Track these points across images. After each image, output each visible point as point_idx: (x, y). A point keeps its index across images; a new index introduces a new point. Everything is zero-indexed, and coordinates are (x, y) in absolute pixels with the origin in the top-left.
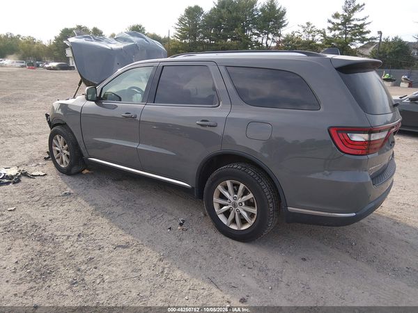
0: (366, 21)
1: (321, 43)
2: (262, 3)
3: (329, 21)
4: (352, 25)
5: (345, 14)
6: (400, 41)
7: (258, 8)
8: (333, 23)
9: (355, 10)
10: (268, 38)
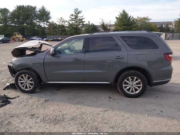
0: (83, 17)
1: (68, 26)
2: (39, 8)
3: (70, 17)
4: (78, 19)
5: (75, 14)
6: (93, 25)
7: (38, 11)
8: (71, 18)
9: (78, 13)
10: (44, 24)
